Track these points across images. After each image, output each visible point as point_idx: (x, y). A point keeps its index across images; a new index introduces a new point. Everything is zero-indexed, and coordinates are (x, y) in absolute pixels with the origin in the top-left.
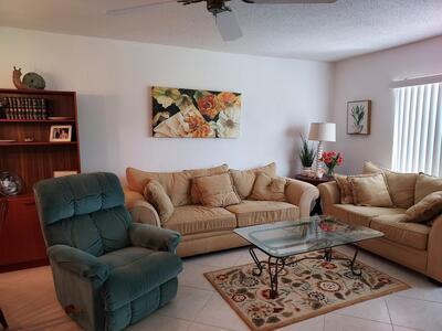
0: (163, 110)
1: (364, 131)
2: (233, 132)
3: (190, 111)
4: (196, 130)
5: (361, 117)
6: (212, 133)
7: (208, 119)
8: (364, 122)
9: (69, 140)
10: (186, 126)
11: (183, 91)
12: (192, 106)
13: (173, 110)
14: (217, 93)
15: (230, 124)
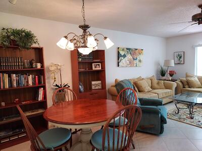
0: (122, 56)
1: (182, 62)
2: (141, 64)
3: (129, 57)
4: (131, 64)
5: (180, 57)
6: (135, 65)
7: (134, 59)
8: (182, 59)
9: (100, 68)
10: (128, 62)
11: (127, 49)
12: (130, 55)
13: (124, 56)
14: (137, 49)
15: (140, 61)
